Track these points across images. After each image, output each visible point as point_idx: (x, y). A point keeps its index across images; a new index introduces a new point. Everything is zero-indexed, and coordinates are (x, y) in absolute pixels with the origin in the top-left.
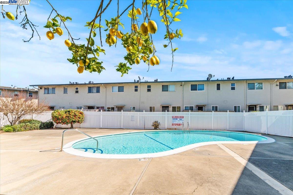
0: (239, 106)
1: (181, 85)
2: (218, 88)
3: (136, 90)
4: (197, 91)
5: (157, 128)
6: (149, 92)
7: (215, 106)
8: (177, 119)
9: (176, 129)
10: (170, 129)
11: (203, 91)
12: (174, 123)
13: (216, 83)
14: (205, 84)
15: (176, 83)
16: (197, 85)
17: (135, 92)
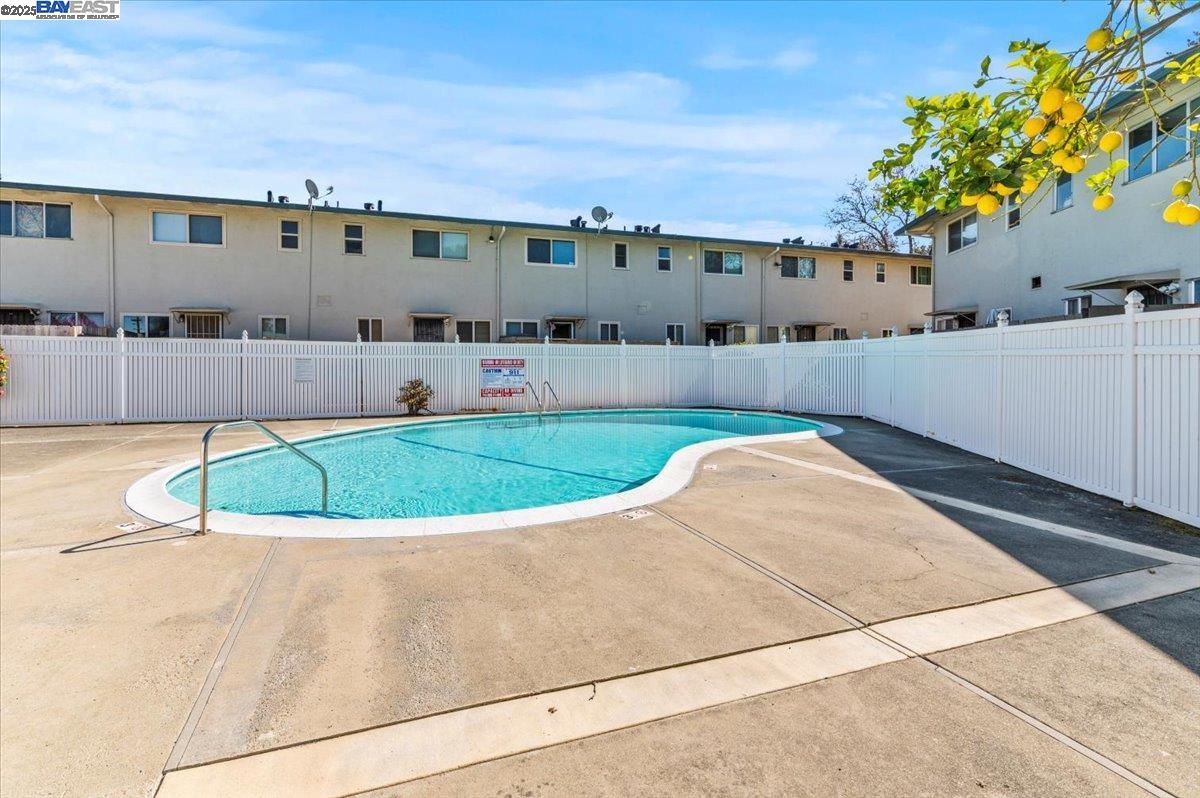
0: (682, 327)
1: (491, 238)
2: (621, 261)
3: (290, 242)
4: (551, 265)
5: (421, 411)
6: (354, 257)
7: (609, 323)
8: (500, 371)
9: (494, 410)
10: (473, 411)
11: (570, 266)
12: (491, 386)
13: (614, 240)
14: (576, 241)
15: (470, 226)
16: (549, 241)
17: (285, 249)
